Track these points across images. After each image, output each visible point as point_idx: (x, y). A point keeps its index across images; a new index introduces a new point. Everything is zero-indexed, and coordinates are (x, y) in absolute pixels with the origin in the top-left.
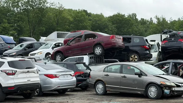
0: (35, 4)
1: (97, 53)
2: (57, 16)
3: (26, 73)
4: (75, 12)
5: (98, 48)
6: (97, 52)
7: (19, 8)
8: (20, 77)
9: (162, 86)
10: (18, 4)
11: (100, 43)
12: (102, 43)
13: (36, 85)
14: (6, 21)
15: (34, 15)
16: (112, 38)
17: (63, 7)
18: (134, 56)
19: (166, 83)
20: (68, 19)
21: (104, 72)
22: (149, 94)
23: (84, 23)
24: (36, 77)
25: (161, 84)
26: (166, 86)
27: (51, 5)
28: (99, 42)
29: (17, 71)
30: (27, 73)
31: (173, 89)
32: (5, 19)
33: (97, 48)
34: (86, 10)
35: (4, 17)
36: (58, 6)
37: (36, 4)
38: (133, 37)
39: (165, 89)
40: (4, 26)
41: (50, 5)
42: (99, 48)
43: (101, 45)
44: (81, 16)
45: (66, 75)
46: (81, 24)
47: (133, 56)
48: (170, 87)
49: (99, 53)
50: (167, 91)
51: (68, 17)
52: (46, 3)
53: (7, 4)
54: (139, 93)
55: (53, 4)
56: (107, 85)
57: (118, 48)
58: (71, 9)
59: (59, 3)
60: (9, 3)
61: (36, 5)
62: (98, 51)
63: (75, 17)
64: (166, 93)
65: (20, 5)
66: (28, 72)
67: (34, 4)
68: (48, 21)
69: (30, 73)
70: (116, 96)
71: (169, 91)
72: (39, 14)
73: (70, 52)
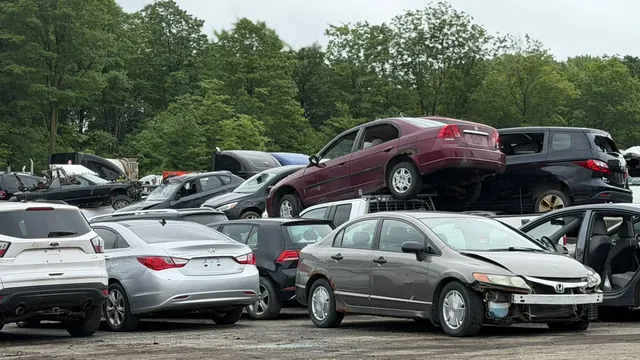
0: (441, 44)
1: (398, 188)
2: (521, 81)
3: (46, 249)
4: (591, 65)
5: (403, 170)
6: (401, 186)
7: (391, 61)
8: (23, 264)
9: (479, 289)
10: (386, 50)
11: (406, 154)
12: (413, 152)
13: (87, 291)
14: (346, 107)
15: (441, 84)
16: (445, 134)
17: (545, 52)
18: (554, 199)
19: (490, 277)
20: (562, 91)
21: (333, 245)
22: (446, 319)
23: (624, 103)
24: (89, 263)
25: (477, 282)
26: (491, 287)
27: (498, 44)
28: (403, 150)
29: (10, 244)
30: (49, 251)
31: (517, 299)
32: (343, 101)
33: (399, 173)
34: (634, 57)
35: (342, 95)
36: (524, 46)
37: (445, 45)
38: (550, 130)
39: (491, 298)
40: (337, 125)
41: (495, 47)
42: (406, 172)
43: (411, 161)
44: (613, 79)
45: (215, 261)
46: (613, 106)
47: (547, 199)
48: (506, 293)
49: (405, 188)
50: (497, 308)
51: (561, 86)
52: (481, 40)
53: (350, 52)
54: (419, 314)
55: (505, 40)
56: (336, 292)
57: (475, 168)
58: (584, 55)
59: (527, 36)
60: (356, 47)
61: (448, 48)
62: (402, 181)
63: (589, 85)
64: (493, 314)
65: (392, 51)
66: (54, 247)
67: (440, 47)
68: (490, 102)
69: (62, 251)
70: (369, 330)
71: (506, 306)
72: (458, 79)
73: (319, 188)
